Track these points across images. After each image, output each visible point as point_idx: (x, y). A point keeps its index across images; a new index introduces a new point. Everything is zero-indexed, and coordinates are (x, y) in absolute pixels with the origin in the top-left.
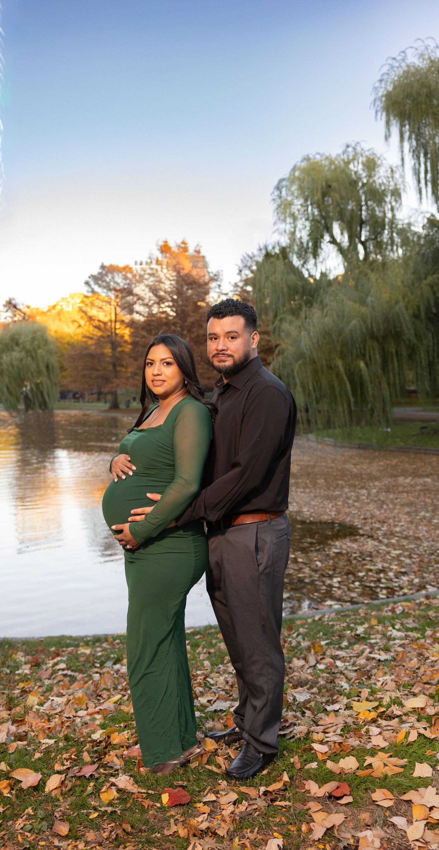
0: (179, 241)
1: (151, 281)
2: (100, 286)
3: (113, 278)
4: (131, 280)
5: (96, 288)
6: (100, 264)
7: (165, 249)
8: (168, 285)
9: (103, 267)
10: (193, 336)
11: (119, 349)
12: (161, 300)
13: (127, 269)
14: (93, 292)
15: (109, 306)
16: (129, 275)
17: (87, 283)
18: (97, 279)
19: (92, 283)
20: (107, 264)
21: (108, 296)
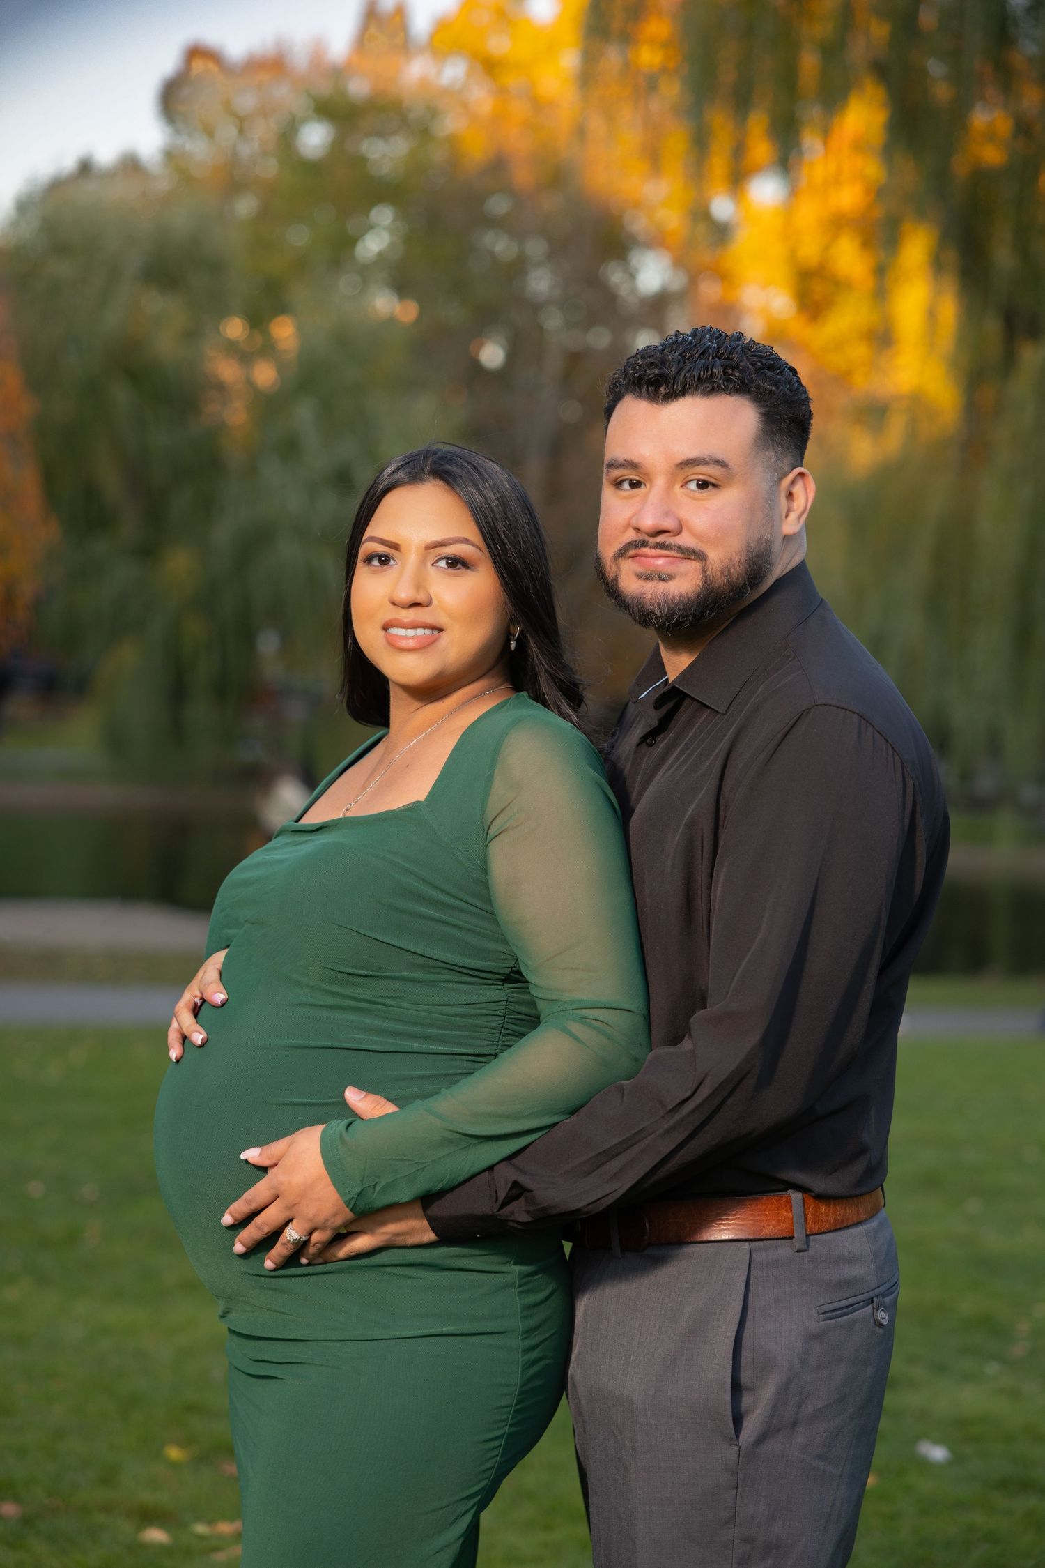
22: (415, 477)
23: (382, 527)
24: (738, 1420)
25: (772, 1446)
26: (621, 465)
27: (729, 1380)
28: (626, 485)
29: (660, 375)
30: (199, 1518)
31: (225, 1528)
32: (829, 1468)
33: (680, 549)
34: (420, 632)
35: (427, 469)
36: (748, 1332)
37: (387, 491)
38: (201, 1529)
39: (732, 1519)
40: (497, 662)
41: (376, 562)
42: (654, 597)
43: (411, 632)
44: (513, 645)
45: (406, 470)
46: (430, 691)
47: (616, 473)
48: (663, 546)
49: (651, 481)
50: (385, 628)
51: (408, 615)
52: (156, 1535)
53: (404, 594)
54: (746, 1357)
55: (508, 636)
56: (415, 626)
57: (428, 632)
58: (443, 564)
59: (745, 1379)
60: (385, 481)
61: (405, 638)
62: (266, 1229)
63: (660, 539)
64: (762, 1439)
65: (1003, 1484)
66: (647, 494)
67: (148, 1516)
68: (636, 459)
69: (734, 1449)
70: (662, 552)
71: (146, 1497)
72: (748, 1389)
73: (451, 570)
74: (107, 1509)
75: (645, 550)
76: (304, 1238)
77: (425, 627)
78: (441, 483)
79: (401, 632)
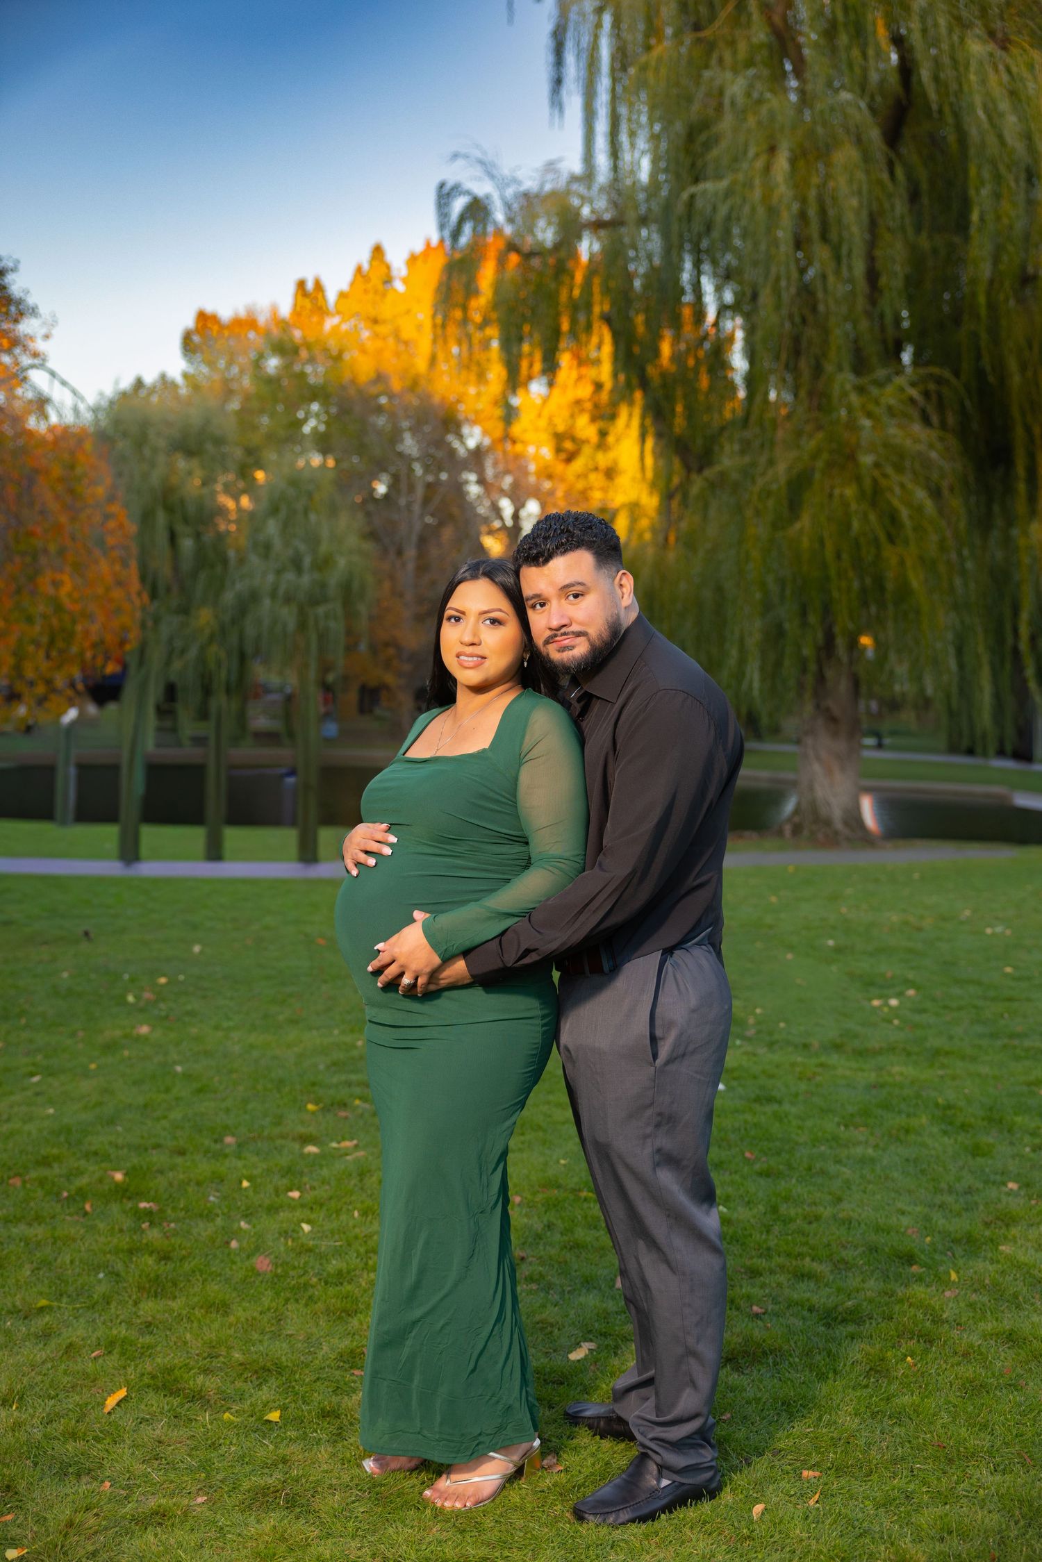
22: (474, 577)
23: (455, 603)
24: (655, 1056)
25: (672, 1067)
26: (532, 598)
27: (648, 1034)
28: (538, 606)
29: (537, 553)
30: (332, 1140)
31: (347, 1144)
32: (702, 1078)
33: (573, 633)
34: (475, 659)
35: (481, 572)
36: (658, 1010)
37: (460, 582)
38: (334, 1145)
39: (652, 1104)
40: (516, 673)
41: (453, 620)
42: (569, 659)
43: (470, 659)
44: (526, 664)
45: (470, 572)
46: (480, 689)
47: (530, 602)
48: (565, 634)
49: (549, 601)
50: (458, 656)
51: (470, 650)
52: (312, 1149)
53: (468, 638)
54: (658, 1022)
55: (522, 660)
56: (472, 656)
57: (479, 659)
58: (488, 622)
59: (658, 1033)
60: (459, 576)
61: (468, 661)
62: (390, 977)
63: (563, 630)
64: (669, 1061)
65: (758, 1100)
66: (550, 609)
67: (305, 1140)
68: (538, 592)
69: (653, 1068)
70: (565, 637)
71: (302, 1130)
72: (661, 1039)
73: (492, 626)
74: (283, 1137)
75: (557, 639)
76: (412, 982)
77: (478, 656)
78: (488, 579)
79: (466, 658)
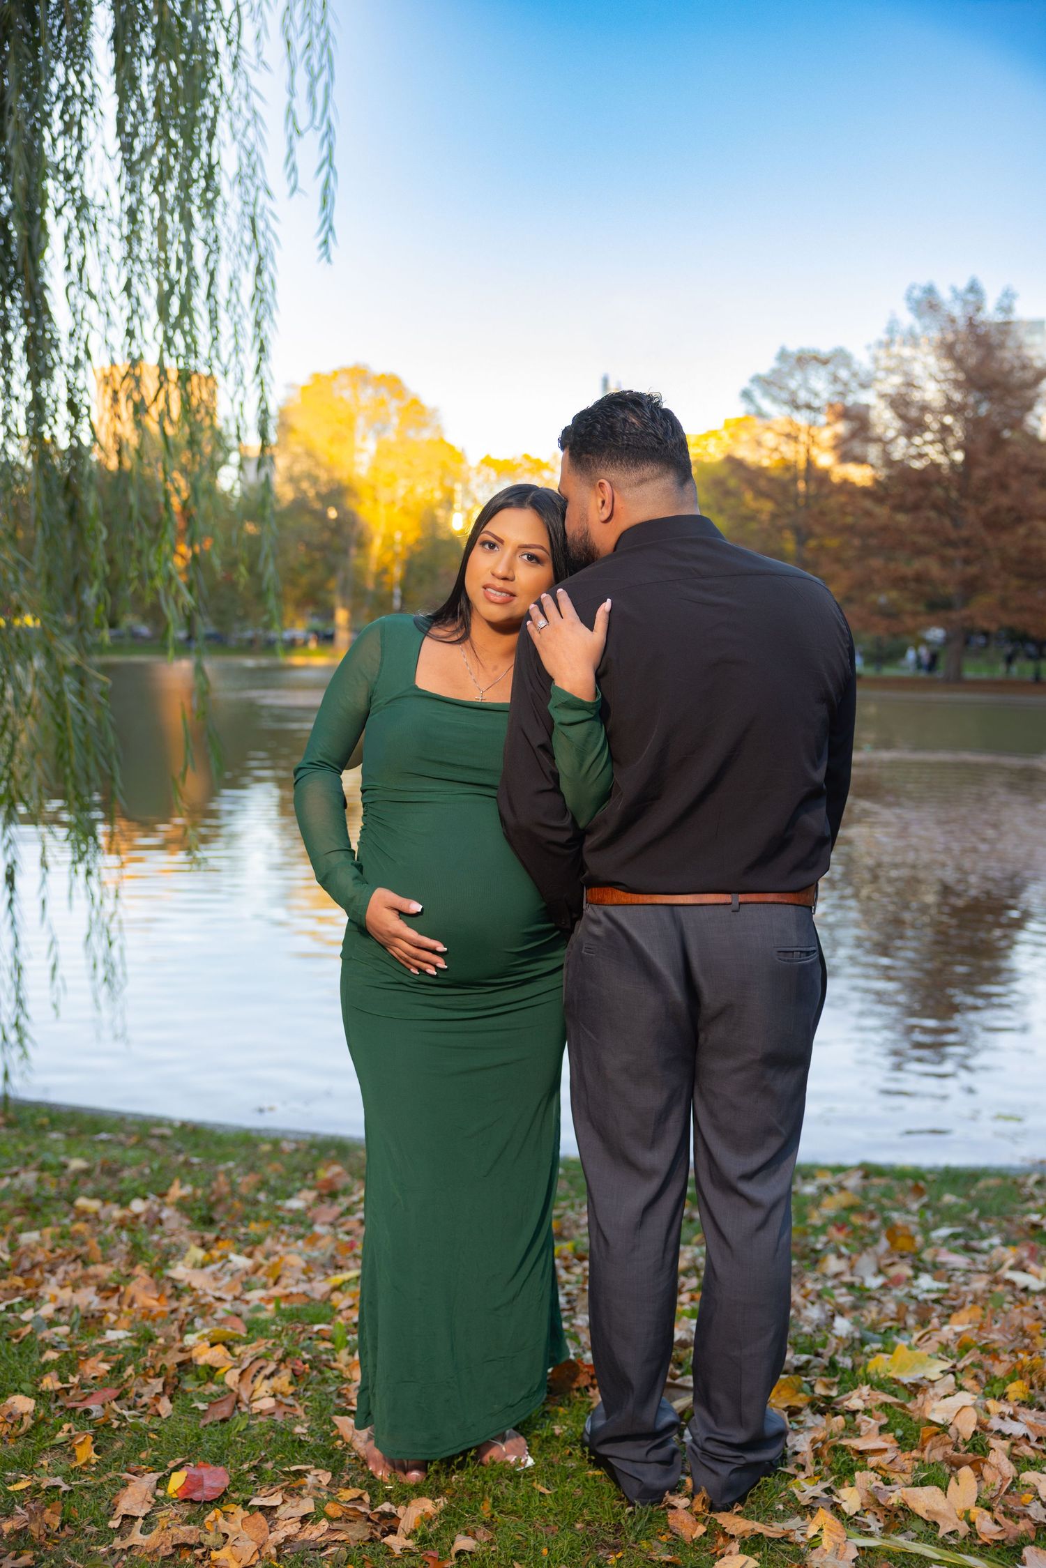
0: (962, 285)
1: (892, 383)
2: (775, 399)
3: (806, 380)
4: (846, 384)
5: (766, 405)
6: (775, 351)
7: (927, 303)
8: (931, 393)
9: (783, 355)
10: (985, 510)
11: (812, 543)
12: (913, 427)
13: (840, 357)
14: (760, 414)
15: (792, 445)
16: (844, 374)
17: (746, 395)
18: (768, 383)
19: (757, 394)
20: (793, 347)
21: (791, 423)
